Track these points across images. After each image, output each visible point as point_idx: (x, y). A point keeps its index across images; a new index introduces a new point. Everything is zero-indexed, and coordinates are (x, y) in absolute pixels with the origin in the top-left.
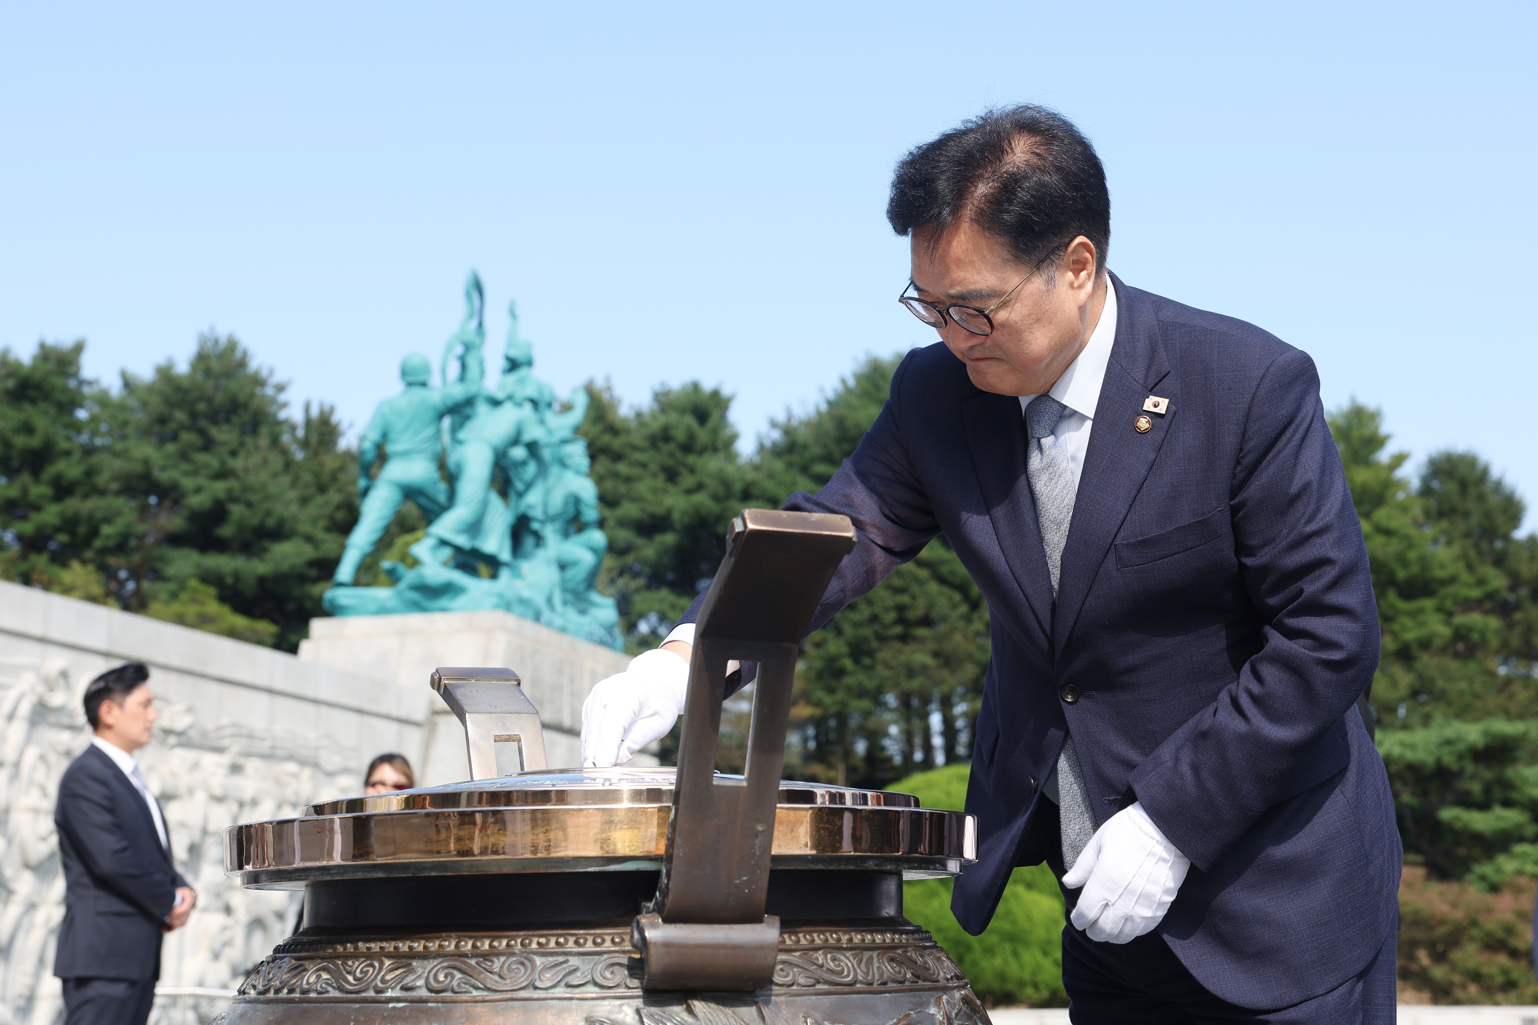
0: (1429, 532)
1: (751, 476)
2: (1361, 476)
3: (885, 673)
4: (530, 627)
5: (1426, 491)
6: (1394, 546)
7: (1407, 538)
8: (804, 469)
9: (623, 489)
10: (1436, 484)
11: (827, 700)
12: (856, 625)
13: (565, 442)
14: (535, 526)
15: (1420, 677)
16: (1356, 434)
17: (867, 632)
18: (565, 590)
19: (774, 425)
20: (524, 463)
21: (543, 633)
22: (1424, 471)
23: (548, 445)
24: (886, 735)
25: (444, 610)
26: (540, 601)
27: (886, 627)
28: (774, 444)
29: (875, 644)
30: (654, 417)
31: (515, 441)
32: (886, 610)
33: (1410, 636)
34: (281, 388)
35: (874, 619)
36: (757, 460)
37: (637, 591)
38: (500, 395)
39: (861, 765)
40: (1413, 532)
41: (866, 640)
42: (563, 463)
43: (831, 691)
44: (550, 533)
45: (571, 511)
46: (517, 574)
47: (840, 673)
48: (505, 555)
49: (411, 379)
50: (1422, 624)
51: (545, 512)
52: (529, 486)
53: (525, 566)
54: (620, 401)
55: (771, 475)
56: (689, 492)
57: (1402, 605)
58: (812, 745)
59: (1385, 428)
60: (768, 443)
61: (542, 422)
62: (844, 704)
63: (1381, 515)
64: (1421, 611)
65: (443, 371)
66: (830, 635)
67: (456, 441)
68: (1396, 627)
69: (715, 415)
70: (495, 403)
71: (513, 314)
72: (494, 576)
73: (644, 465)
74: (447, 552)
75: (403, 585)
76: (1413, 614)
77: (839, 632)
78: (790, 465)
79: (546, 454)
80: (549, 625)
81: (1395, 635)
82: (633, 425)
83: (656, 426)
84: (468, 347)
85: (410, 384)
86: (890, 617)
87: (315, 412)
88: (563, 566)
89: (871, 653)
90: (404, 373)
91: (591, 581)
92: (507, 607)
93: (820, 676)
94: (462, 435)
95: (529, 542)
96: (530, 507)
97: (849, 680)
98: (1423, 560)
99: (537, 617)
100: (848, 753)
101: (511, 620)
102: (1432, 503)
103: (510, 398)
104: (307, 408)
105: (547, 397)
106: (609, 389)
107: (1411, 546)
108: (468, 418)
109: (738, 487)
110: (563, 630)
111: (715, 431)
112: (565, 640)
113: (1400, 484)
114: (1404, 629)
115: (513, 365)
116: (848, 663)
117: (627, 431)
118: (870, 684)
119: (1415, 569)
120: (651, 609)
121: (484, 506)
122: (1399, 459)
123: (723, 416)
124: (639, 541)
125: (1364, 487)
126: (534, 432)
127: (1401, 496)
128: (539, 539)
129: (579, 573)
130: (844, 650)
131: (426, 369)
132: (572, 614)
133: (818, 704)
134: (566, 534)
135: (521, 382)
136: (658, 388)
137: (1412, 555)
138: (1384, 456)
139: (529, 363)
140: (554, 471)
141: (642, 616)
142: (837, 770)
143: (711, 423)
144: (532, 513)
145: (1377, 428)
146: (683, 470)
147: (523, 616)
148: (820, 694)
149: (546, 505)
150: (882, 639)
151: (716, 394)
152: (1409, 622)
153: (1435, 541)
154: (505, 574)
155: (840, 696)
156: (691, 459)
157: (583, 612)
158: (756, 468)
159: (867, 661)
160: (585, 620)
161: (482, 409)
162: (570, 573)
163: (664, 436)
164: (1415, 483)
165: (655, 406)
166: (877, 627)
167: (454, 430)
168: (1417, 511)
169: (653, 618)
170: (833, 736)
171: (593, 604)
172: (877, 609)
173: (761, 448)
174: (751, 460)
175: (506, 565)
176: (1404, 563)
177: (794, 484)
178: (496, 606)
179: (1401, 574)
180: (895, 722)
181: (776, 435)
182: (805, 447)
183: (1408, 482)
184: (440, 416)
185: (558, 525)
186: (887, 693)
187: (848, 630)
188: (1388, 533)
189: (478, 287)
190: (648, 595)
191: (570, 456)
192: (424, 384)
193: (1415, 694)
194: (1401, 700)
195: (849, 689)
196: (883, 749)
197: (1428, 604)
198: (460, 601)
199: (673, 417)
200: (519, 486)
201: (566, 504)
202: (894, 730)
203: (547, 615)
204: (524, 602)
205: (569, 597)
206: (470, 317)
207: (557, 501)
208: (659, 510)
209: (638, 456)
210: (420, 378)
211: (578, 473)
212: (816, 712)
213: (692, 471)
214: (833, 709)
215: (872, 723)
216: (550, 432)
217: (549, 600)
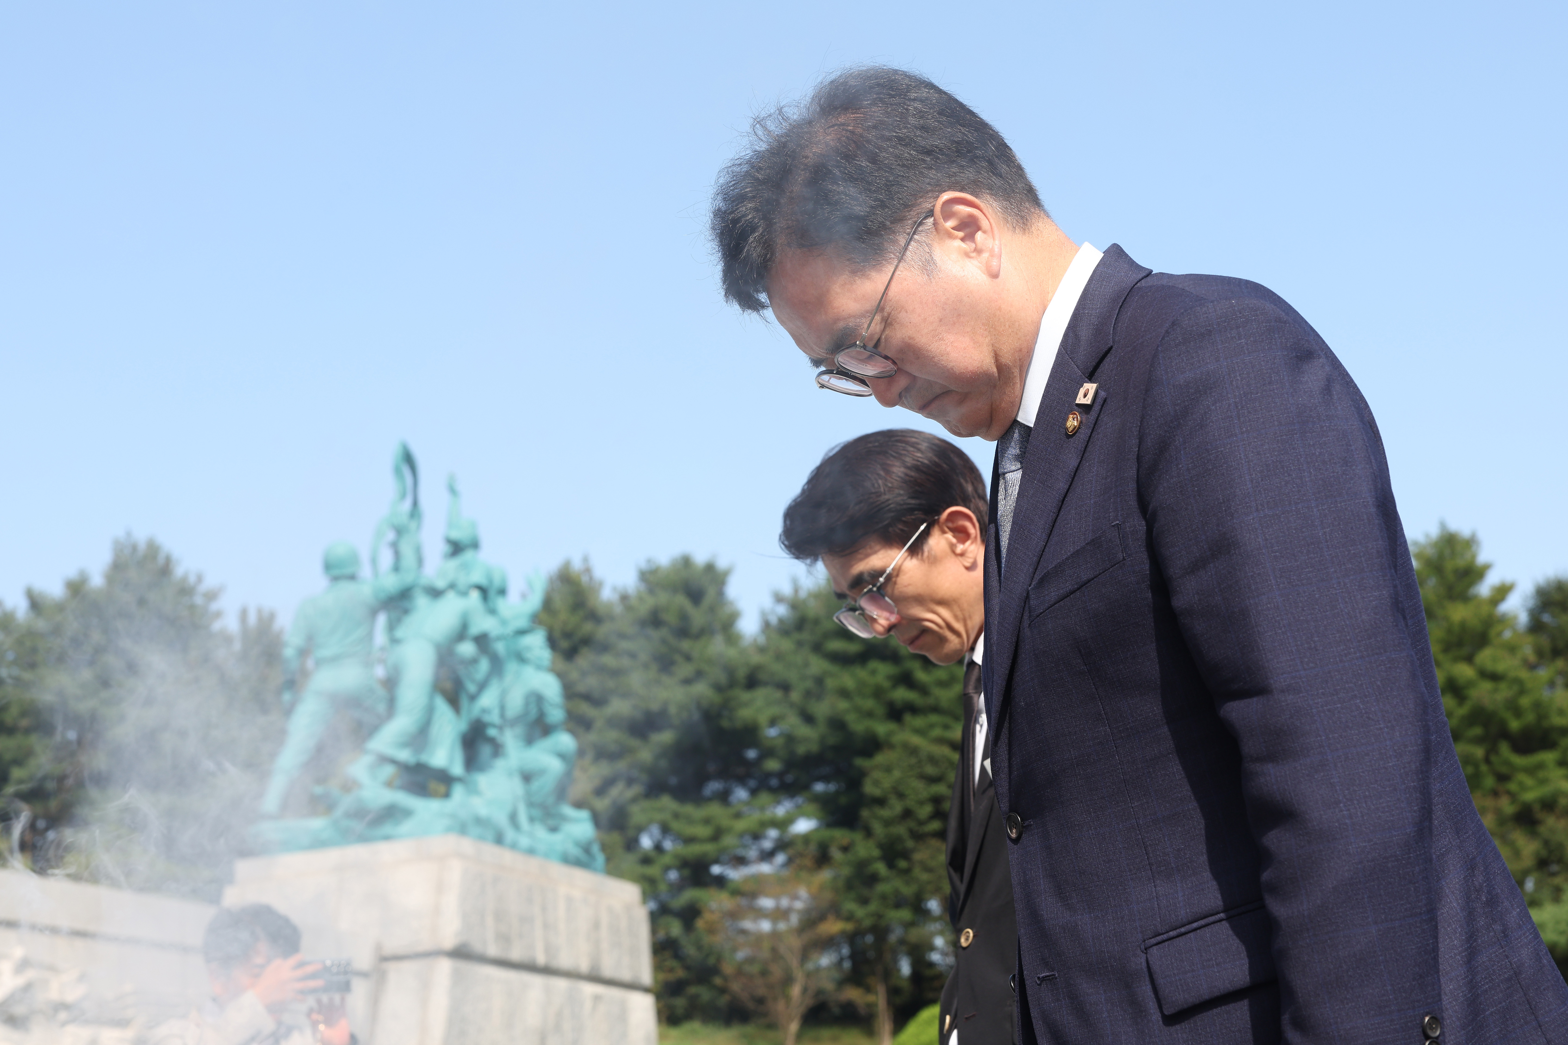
0: (1544, 673)
1: (756, 659)
2: (1458, 613)
3: (925, 877)
4: (490, 851)
5: (1536, 626)
6: (1504, 693)
7: (1518, 681)
8: (817, 648)
9: (611, 684)
10: (1546, 618)
11: (860, 912)
12: (887, 823)
13: (522, 632)
14: (492, 732)
15: (1546, 843)
16: (1449, 566)
17: (900, 830)
18: (530, 804)
19: (779, 598)
20: (474, 661)
21: (507, 856)
22: (1531, 603)
23: (499, 638)
24: (932, 948)
25: (387, 838)
26: (501, 818)
27: (921, 823)
28: (781, 621)
29: (910, 844)
30: (641, 599)
31: (461, 634)
32: (921, 803)
33: (1529, 796)
34: (212, 596)
35: (907, 814)
36: (762, 640)
37: (634, 800)
38: (440, 584)
39: (905, 985)
40: (1524, 674)
41: (899, 839)
42: (521, 658)
43: (864, 901)
44: (510, 739)
45: (534, 712)
46: (473, 790)
47: (873, 879)
48: (457, 769)
49: (337, 572)
50: (1543, 782)
51: (502, 715)
52: (482, 686)
53: (483, 780)
54: (601, 584)
55: (779, 657)
56: (687, 682)
57: (1519, 760)
58: (847, 965)
59: (1482, 558)
60: (774, 620)
61: (492, 611)
62: (879, 916)
63: (1485, 657)
64: (1541, 766)
65: (374, 561)
66: (857, 837)
67: (395, 641)
68: (1512, 786)
69: (711, 593)
70: (435, 593)
71: (452, 491)
72: (447, 795)
73: (633, 656)
74: (389, 771)
75: (339, 812)
76: (1532, 771)
77: (868, 833)
78: (800, 644)
79: (500, 647)
80: (514, 846)
81: (1513, 796)
82: (618, 609)
83: (644, 610)
84: (400, 531)
85: (336, 579)
86: (926, 811)
87: (252, 619)
88: (527, 777)
89: (906, 855)
90: (328, 566)
91: (561, 792)
92: (462, 829)
93: (849, 886)
94: (400, 633)
95: (485, 750)
96: (484, 711)
97: (882, 888)
98: (1537, 706)
99: (499, 840)
100: (889, 973)
101: (467, 845)
102: (1544, 641)
103: (452, 586)
104: (243, 614)
105: (497, 582)
106: (588, 570)
107: (1522, 691)
108: (406, 612)
109: (741, 673)
110: (531, 851)
111: (712, 610)
112: (534, 864)
113: (1503, 620)
114: (1523, 788)
115: (456, 548)
116: (881, 868)
117: (611, 618)
118: (908, 891)
119: (1530, 718)
120: (651, 821)
121: (430, 712)
122: (1503, 591)
123: (721, 594)
124: (634, 742)
125: (1463, 625)
126: (483, 624)
127: (1507, 634)
128: (497, 749)
129: (545, 785)
130: (876, 853)
131: (354, 559)
132: (541, 833)
133: (849, 918)
134: (529, 740)
135: (465, 567)
136: (643, 565)
137: (1525, 702)
138: (1484, 589)
139: (475, 545)
140: (511, 667)
141: (640, 829)
142: (876, 993)
143: (707, 601)
144: (487, 718)
145: (1474, 557)
146: (678, 658)
147: (481, 838)
148: (850, 906)
149: (502, 708)
150: (919, 837)
151: (710, 568)
152: (1529, 781)
153: (1552, 684)
154: (458, 791)
155: (873, 907)
156: (686, 645)
157: (554, 829)
158: (762, 650)
159: (903, 864)
160: (557, 838)
161: (421, 601)
162: (536, 785)
163: (655, 620)
164: (1523, 618)
165: (643, 587)
166: (912, 824)
167: (391, 627)
168: (1528, 651)
169: (655, 830)
170: (871, 954)
171: (564, 819)
172: (910, 803)
173: (766, 625)
174: (755, 640)
175: (459, 780)
176: (1518, 712)
177: (806, 665)
178: (449, 830)
179: (1514, 725)
180: (941, 933)
181: (782, 610)
182: (816, 622)
183: (1515, 618)
184: (373, 613)
185: (519, 730)
186: (929, 899)
187: (878, 829)
188: (1495, 677)
189: (408, 459)
190: (646, 804)
191: (529, 648)
192: (352, 577)
193: (1542, 864)
194: (1526, 873)
195: (884, 897)
196: (931, 965)
197: (1549, 757)
198: (406, 827)
199: (663, 598)
200: (472, 688)
201: (527, 704)
202: (939, 942)
203: (510, 834)
204: (479, 821)
205: (536, 812)
206: (403, 496)
207: (516, 703)
208: (655, 707)
209: (624, 645)
210: (348, 571)
211: (539, 667)
212: (849, 927)
213: (688, 658)
214: (867, 923)
215: (914, 935)
216: (504, 622)
217: (513, 818)
